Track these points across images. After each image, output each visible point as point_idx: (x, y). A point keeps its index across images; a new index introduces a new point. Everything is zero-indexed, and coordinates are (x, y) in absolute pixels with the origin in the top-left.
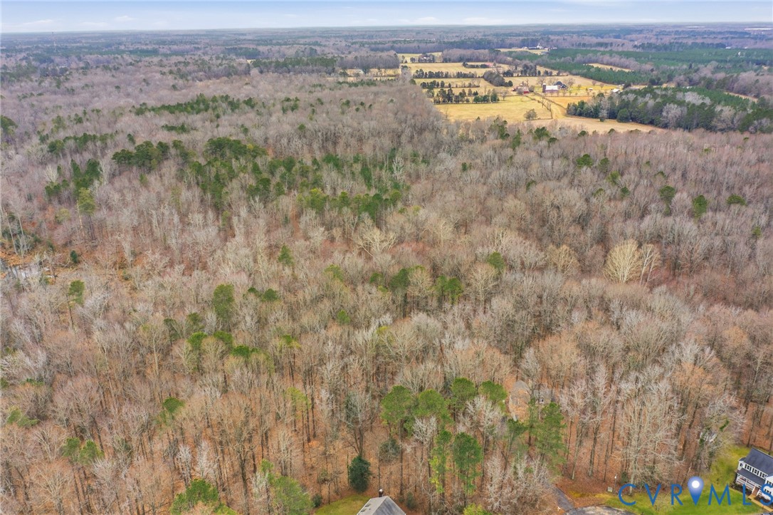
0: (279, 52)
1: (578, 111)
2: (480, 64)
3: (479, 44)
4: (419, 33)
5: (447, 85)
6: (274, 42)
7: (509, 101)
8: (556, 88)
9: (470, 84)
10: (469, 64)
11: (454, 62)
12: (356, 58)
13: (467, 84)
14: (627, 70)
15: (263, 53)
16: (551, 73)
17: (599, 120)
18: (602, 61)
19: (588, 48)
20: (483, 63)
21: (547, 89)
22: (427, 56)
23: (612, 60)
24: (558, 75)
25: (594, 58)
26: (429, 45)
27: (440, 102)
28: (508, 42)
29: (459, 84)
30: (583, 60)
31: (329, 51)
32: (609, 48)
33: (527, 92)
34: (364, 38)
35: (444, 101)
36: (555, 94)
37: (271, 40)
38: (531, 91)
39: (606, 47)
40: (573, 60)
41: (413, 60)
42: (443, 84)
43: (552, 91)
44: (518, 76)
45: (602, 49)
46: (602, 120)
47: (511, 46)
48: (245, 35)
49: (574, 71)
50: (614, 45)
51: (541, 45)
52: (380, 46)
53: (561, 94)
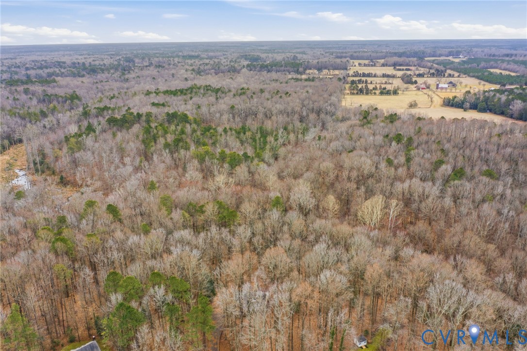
0: (272, 58)
1: (451, 103)
2: (405, 68)
3: (415, 54)
4: (380, 46)
5: (369, 82)
6: (276, 51)
7: (406, 94)
8: (446, 86)
9: (386, 82)
10: (397, 68)
11: (389, 66)
12: (318, 62)
13: (384, 82)
14: (513, 74)
15: (263, 58)
16: (454, 75)
17: (463, 110)
18: (501, 67)
19: (497, 58)
20: (407, 67)
21: (439, 87)
22: (373, 62)
23: (508, 67)
24: (459, 76)
25: (495, 65)
26: (378, 54)
27: (354, 93)
28: (438, 52)
29: (378, 82)
30: (486, 66)
31: (307, 57)
32: (513, 58)
33: (424, 88)
34: (339, 49)
35: (357, 93)
36: (444, 90)
37: (274, 50)
38: (428, 88)
39: (511, 57)
40: (478, 66)
41: (360, 64)
42: (366, 82)
43: (442, 88)
44: (428, 77)
45: (507, 59)
46: (465, 110)
47: (440, 56)
48: (263, 46)
49: (471, 74)
50: (518, 55)
51: (463, 55)
52: (344, 55)
53: (448, 90)
